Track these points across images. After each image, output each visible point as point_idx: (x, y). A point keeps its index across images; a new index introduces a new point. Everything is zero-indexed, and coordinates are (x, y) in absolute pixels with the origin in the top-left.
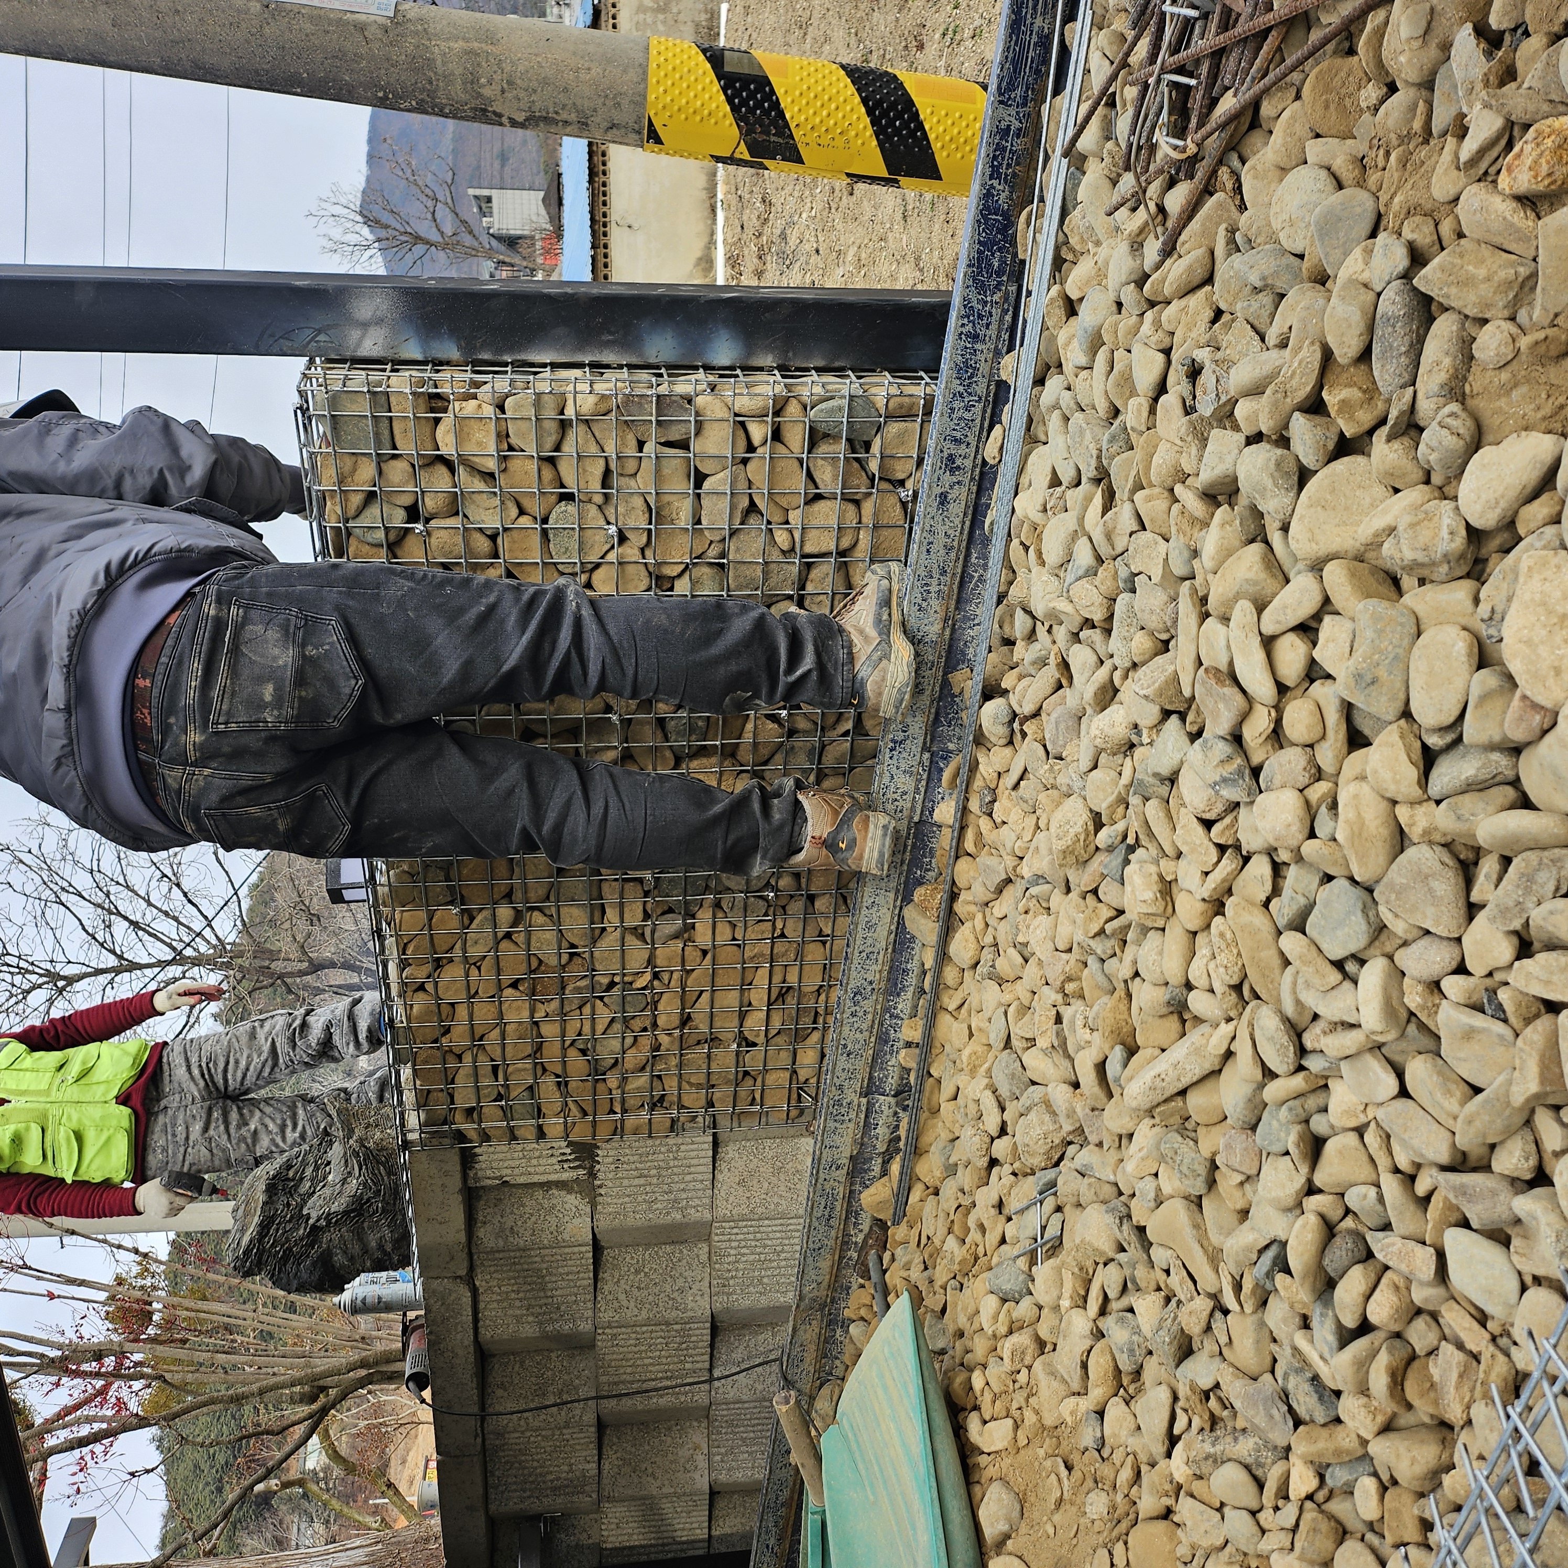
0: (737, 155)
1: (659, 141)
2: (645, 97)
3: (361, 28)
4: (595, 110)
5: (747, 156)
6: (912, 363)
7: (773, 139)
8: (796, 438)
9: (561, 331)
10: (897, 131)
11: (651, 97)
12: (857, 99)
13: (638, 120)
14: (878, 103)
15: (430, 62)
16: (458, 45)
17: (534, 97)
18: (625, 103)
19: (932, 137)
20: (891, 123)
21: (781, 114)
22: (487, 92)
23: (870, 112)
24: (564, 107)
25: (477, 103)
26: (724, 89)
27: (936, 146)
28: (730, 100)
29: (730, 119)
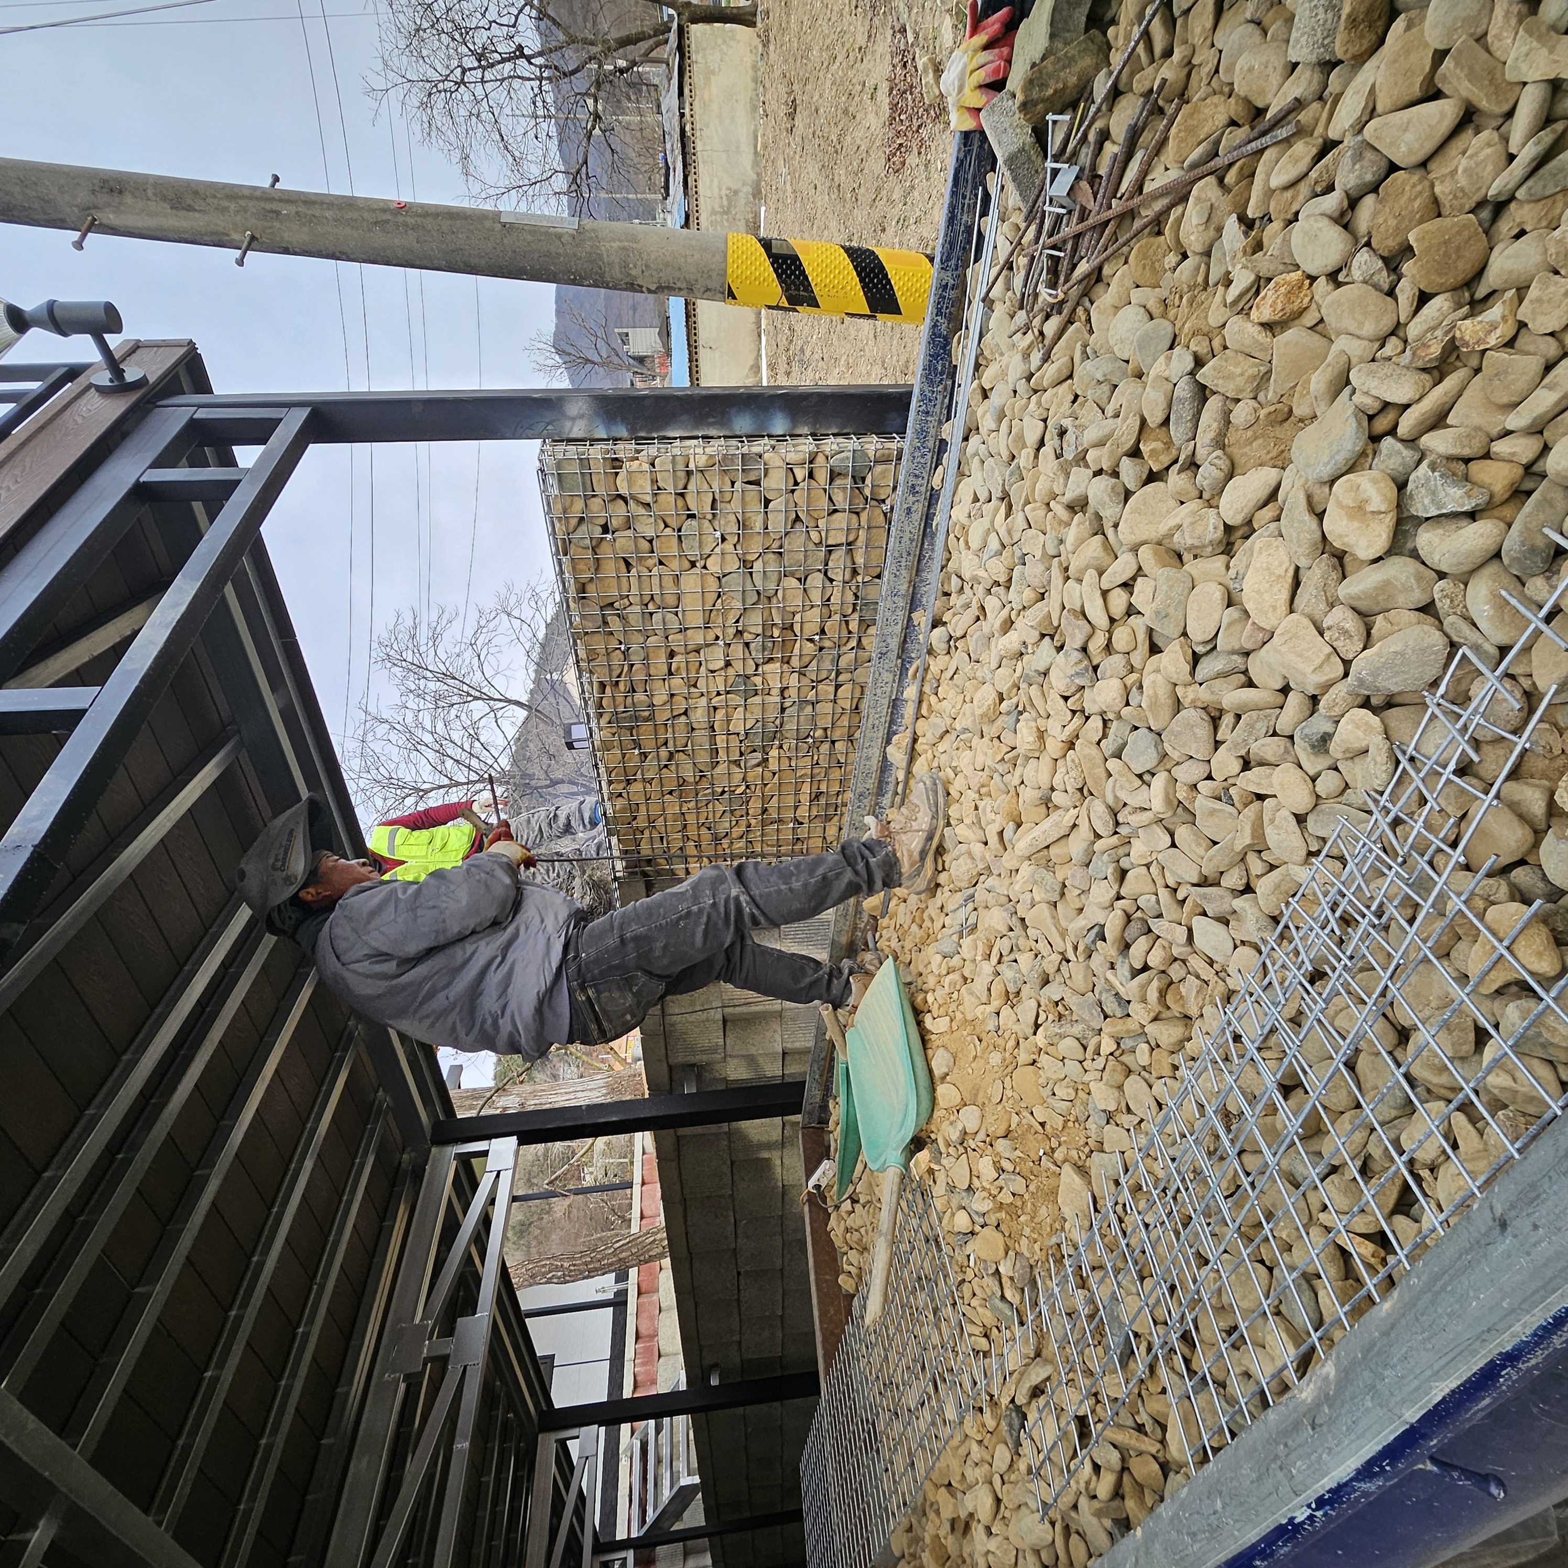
0: (780, 304)
1: (734, 298)
2: (726, 272)
3: (559, 237)
4: (697, 280)
5: (786, 304)
6: (889, 429)
7: (801, 293)
8: (822, 476)
9: (685, 417)
10: (875, 286)
11: (730, 271)
12: (851, 267)
13: (722, 285)
14: (864, 269)
15: (601, 255)
16: (616, 245)
17: (661, 274)
18: (714, 275)
19: (896, 288)
20: (871, 281)
21: (806, 278)
22: (633, 272)
23: (859, 274)
24: (678, 279)
25: (628, 280)
26: (772, 263)
27: (898, 294)
28: (776, 271)
29: (776, 282)
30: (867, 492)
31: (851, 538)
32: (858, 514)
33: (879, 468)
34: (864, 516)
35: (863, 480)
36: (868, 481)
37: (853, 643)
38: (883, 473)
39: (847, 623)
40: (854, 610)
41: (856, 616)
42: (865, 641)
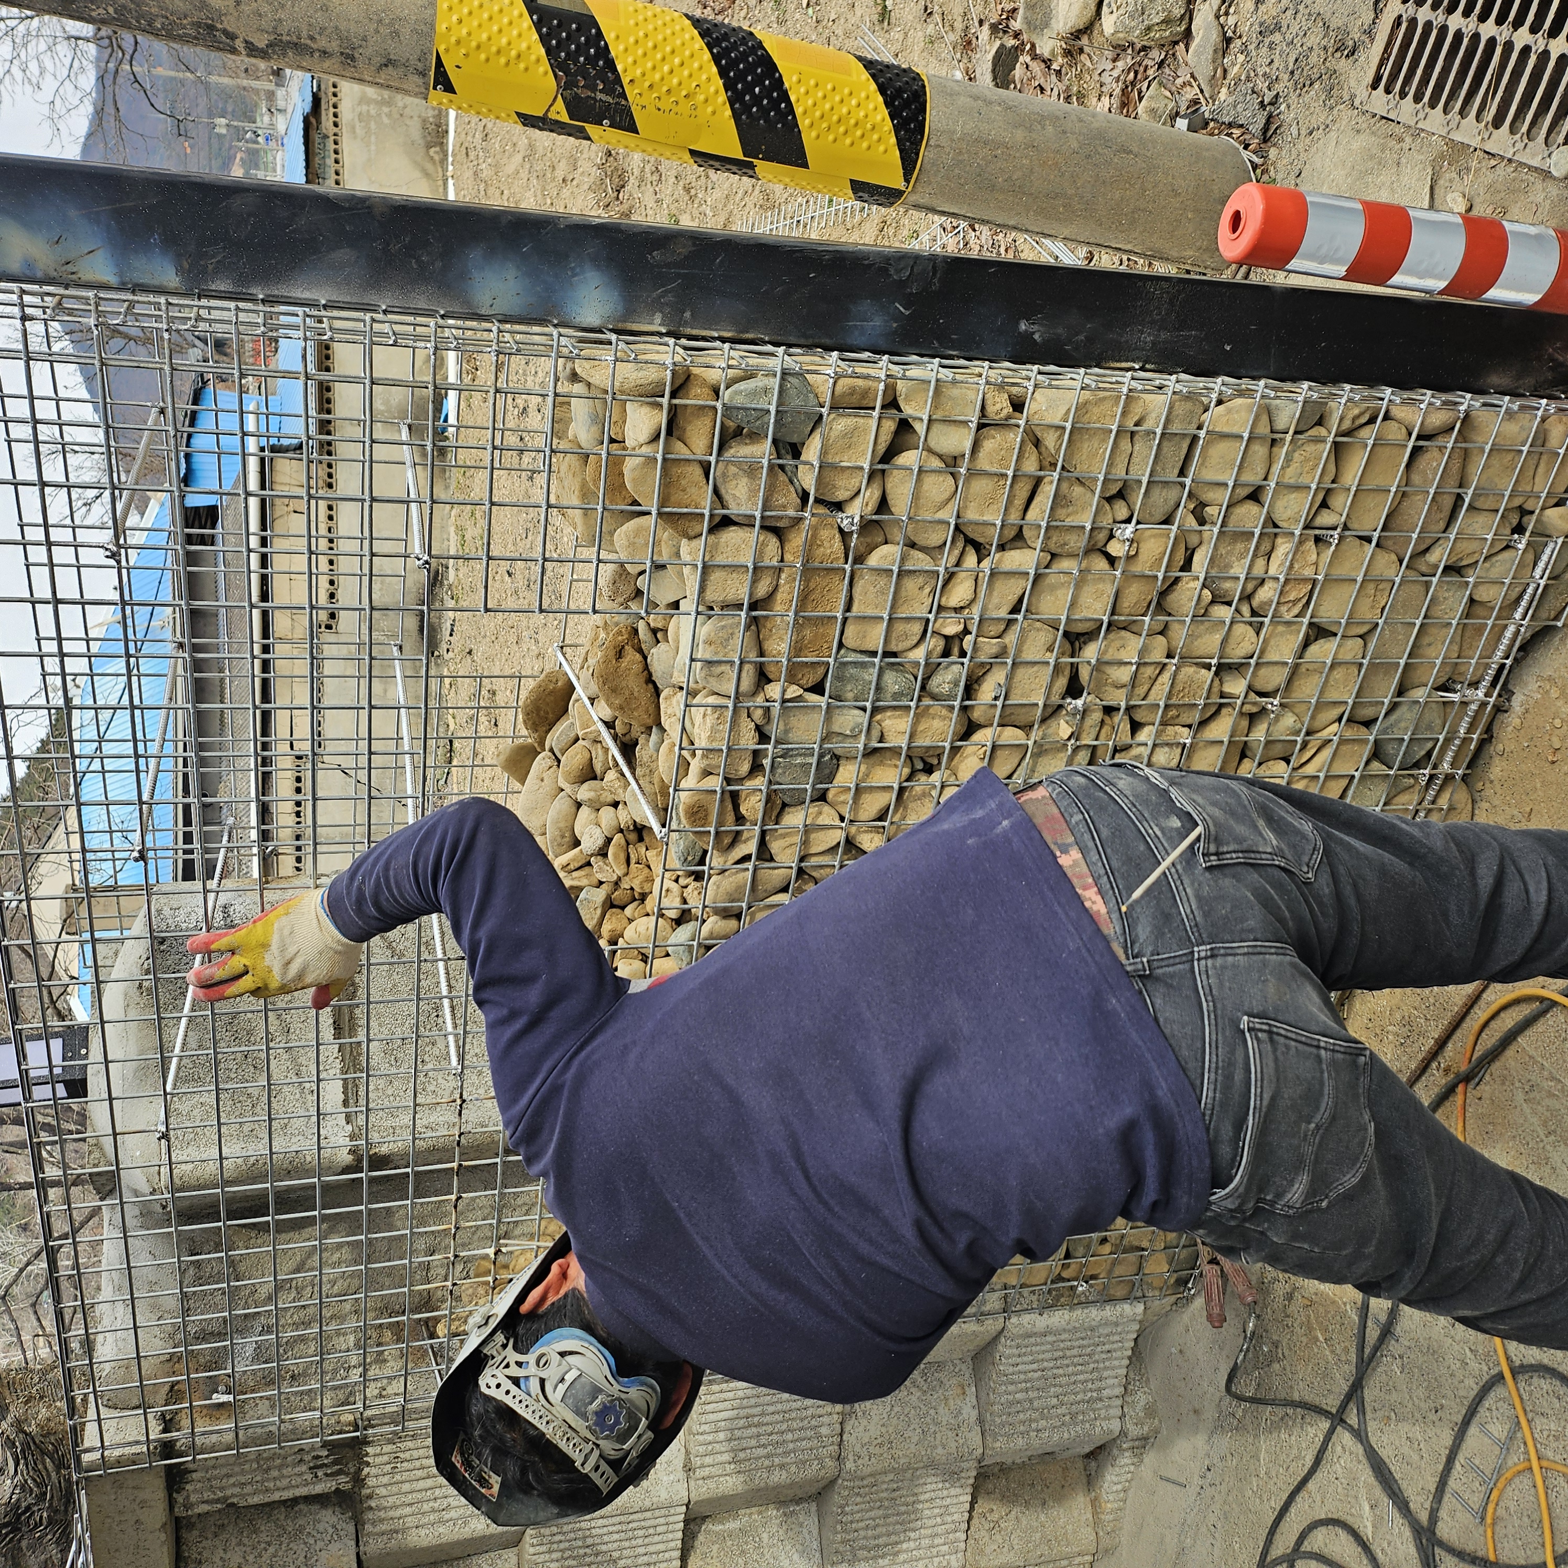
0: (552, 115)
1: (449, 88)
2: (432, 27)
4: (364, 39)
5: (564, 117)
6: (856, 339)
7: (600, 96)
8: (702, 431)
10: (757, 100)
11: (441, 27)
12: (707, 55)
13: (423, 57)
14: (733, 64)
17: (281, 15)
18: (406, 32)
19: (799, 111)
20: (749, 88)
21: (611, 65)
23: (723, 73)
24: (323, 29)
26: (538, 25)
27: (804, 123)
28: (544, 40)
29: (545, 66)
30: (808, 479)
31: (762, 590)
32: (778, 532)
33: (840, 425)
34: (797, 540)
35: (797, 450)
36: (812, 452)
37: (751, 847)
38: (849, 435)
39: (735, 797)
40: (756, 768)
41: (760, 782)
42: (775, 846)
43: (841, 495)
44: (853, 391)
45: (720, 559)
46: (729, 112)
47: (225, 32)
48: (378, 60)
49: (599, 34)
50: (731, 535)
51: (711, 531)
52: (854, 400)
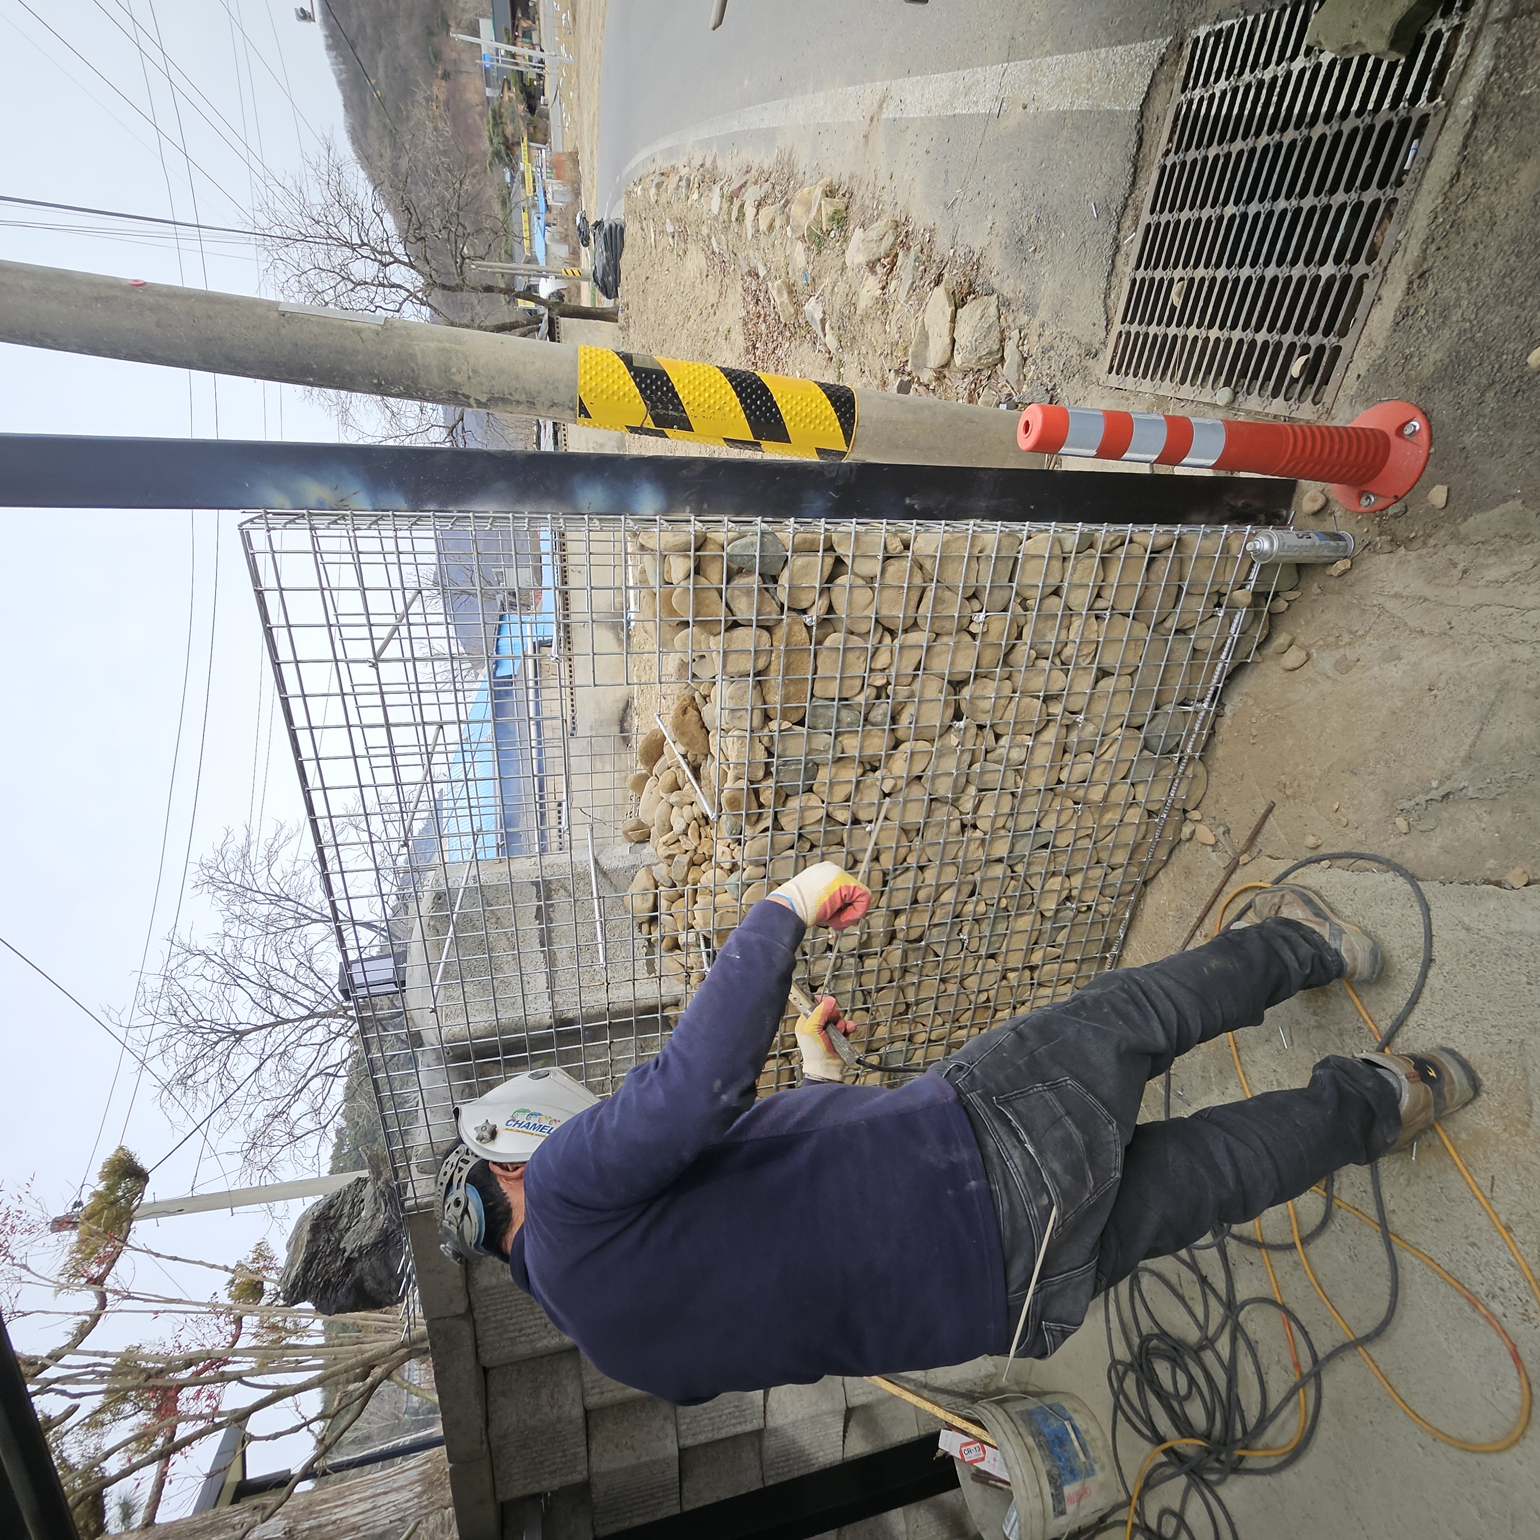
0: (645, 426)
1: (588, 416)
2: (576, 383)
3: (358, 332)
4: (539, 392)
5: (652, 426)
7: (670, 413)
8: (715, 575)
10: (759, 408)
11: (581, 383)
12: (729, 386)
13: (572, 400)
14: (744, 390)
15: (413, 357)
16: (434, 345)
17: (493, 383)
18: (561, 387)
19: (783, 412)
20: (754, 402)
21: (676, 395)
22: (457, 378)
23: (739, 395)
24: (516, 390)
25: (450, 387)
26: (634, 378)
27: (786, 419)
28: (638, 385)
29: (639, 399)
30: (783, 596)
31: (761, 664)
32: (768, 629)
33: (799, 562)
34: (781, 633)
35: (775, 580)
36: (784, 579)
37: (769, 822)
38: (805, 567)
39: (757, 792)
40: (768, 774)
41: (771, 782)
42: (783, 821)
43: (804, 605)
44: (805, 541)
45: (734, 647)
46: (744, 416)
47: (464, 395)
48: (548, 403)
49: (668, 379)
50: (739, 632)
51: (726, 630)
52: (807, 546)
